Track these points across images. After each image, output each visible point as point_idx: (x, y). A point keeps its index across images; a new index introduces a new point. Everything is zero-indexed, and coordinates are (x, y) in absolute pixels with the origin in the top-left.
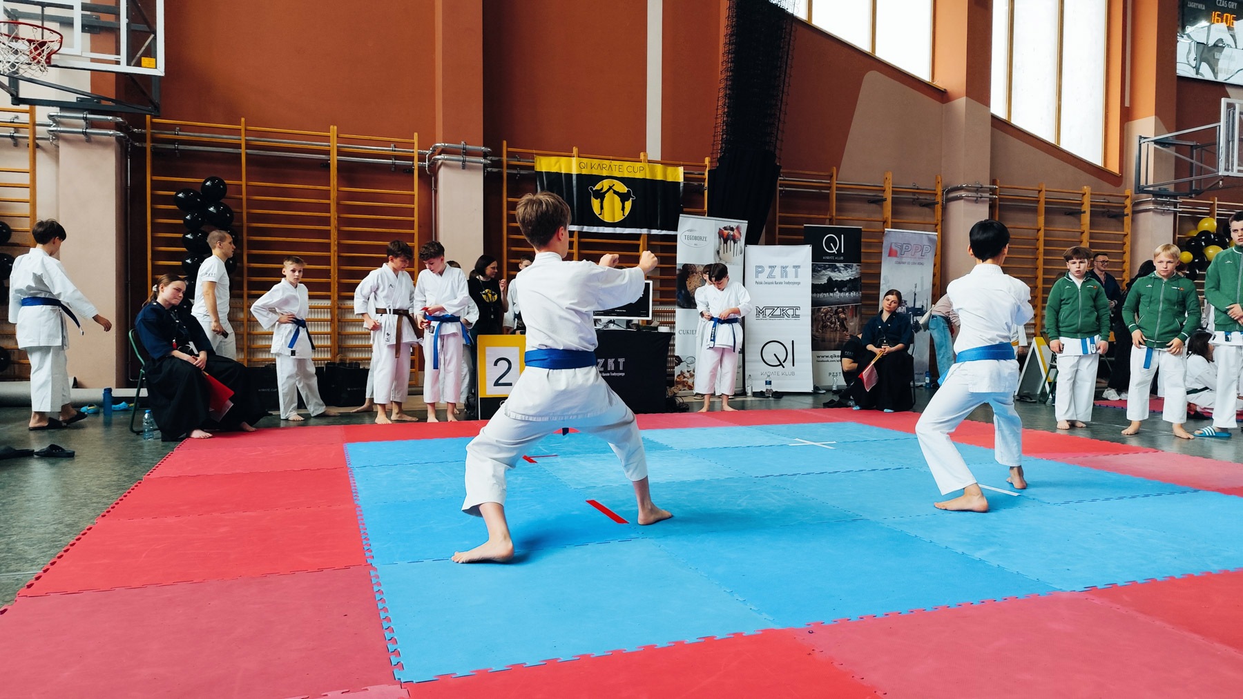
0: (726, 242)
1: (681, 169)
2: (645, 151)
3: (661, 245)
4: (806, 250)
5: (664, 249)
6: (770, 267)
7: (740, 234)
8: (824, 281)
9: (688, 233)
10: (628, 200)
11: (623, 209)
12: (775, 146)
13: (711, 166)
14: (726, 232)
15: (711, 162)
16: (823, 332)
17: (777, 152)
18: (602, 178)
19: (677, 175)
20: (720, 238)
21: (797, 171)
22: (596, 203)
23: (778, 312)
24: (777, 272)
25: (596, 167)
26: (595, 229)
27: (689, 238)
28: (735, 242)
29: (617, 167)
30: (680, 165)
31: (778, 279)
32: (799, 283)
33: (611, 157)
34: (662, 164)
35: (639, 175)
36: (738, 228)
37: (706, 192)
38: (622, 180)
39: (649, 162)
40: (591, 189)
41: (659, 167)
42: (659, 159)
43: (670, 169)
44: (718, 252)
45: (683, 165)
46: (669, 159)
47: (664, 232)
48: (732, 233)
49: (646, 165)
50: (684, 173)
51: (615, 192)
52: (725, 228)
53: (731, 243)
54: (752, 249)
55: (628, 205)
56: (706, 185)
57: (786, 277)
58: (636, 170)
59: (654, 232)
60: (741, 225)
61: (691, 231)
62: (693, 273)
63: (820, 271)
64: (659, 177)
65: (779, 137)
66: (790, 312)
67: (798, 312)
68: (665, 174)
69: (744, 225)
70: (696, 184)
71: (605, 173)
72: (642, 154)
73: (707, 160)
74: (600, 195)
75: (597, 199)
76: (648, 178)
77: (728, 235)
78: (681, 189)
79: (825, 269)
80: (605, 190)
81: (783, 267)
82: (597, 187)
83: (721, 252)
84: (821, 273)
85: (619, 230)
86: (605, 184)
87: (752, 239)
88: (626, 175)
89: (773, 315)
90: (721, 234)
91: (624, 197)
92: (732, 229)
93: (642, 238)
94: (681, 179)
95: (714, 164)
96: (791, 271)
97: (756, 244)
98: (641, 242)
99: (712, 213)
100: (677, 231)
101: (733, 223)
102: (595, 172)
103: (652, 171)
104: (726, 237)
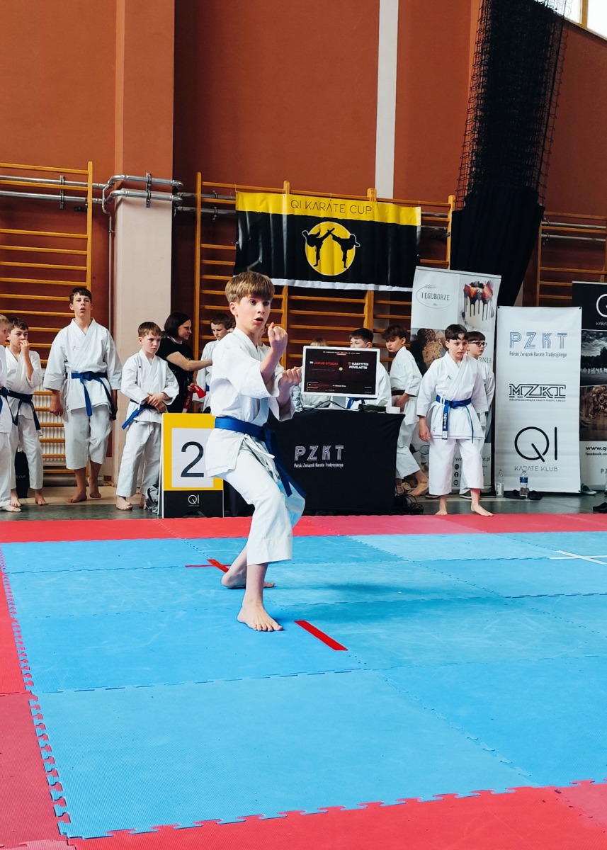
0: (473, 302)
1: (418, 210)
2: (373, 186)
3: (391, 305)
4: (575, 314)
5: (394, 310)
6: (529, 334)
7: (492, 292)
8: (597, 353)
9: (425, 290)
10: (351, 248)
11: (345, 259)
12: (538, 183)
13: (456, 206)
14: (474, 289)
15: (456, 201)
16: (594, 418)
17: (540, 189)
18: (319, 220)
19: (413, 217)
20: (466, 296)
21: (565, 214)
22: (310, 252)
23: (537, 391)
24: (538, 340)
25: (311, 206)
26: (309, 284)
27: (427, 296)
28: (485, 302)
29: (338, 207)
30: (417, 205)
31: (539, 349)
32: (564, 355)
33: (331, 194)
34: (394, 203)
35: (365, 217)
36: (488, 284)
37: (449, 239)
38: (344, 223)
39: (379, 200)
40: (305, 234)
41: (391, 208)
42: (390, 196)
43: (404, 210)
44: (463, 315)
45: (420, 205)
46: (403, 197)
47: (396, 289)
48: (481, 290)
49: (375, 205)
50: (422, 215)
51: (335, 238)
52: (473, 285)
53: (479, 303)
54: (506, 311)
55: (351, 254)
56: (449, 230)
57: (549, 347)
58: (361, 211)
59: (383, 288)
60: (492, 280)
61: (429, 287)
62: (431, 340)
63: (592, 340)
64: (391, 220)
65: (543, 170)
66: (553, 391)
67: (563, 392)
68: (398, 216)
69: (496, 280)
70: (437, 228)
71: (322, 214)
72: (369, 191)
73: (451, 199)
74: (317, 242)
75: (312, 246)
76: (376, 220)
77: (476, 293)
78: (418, 234)
79: (599, 337)
80: (322, 235)
81: (545, 335)
82: (313, 231)
83: (467, 314)
84: (594, 343)
85: (339, 286)
86: (323, 228)
87: (506, 299)
88: (349, 216)
89: (531, 395)
90: (467, 292)
91: (345, 244)
92: (481, 286)
93: (367, 295)
94: (418, 223)
95: (460, 205)
96: (555, 340)
97: (512, 305)
98: (366, 301)
99: (457, 265)
100: (411, 287)
101: (483, 278)
102: (310, 213)
103: (382, 211)
104: (473, 296)
